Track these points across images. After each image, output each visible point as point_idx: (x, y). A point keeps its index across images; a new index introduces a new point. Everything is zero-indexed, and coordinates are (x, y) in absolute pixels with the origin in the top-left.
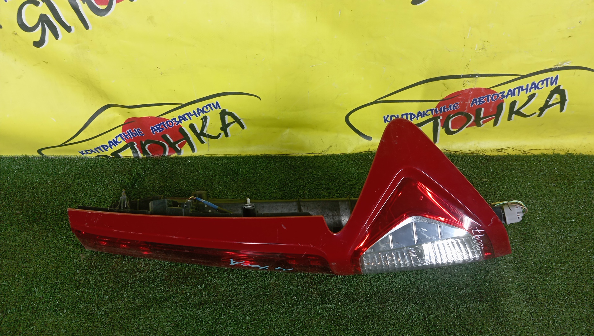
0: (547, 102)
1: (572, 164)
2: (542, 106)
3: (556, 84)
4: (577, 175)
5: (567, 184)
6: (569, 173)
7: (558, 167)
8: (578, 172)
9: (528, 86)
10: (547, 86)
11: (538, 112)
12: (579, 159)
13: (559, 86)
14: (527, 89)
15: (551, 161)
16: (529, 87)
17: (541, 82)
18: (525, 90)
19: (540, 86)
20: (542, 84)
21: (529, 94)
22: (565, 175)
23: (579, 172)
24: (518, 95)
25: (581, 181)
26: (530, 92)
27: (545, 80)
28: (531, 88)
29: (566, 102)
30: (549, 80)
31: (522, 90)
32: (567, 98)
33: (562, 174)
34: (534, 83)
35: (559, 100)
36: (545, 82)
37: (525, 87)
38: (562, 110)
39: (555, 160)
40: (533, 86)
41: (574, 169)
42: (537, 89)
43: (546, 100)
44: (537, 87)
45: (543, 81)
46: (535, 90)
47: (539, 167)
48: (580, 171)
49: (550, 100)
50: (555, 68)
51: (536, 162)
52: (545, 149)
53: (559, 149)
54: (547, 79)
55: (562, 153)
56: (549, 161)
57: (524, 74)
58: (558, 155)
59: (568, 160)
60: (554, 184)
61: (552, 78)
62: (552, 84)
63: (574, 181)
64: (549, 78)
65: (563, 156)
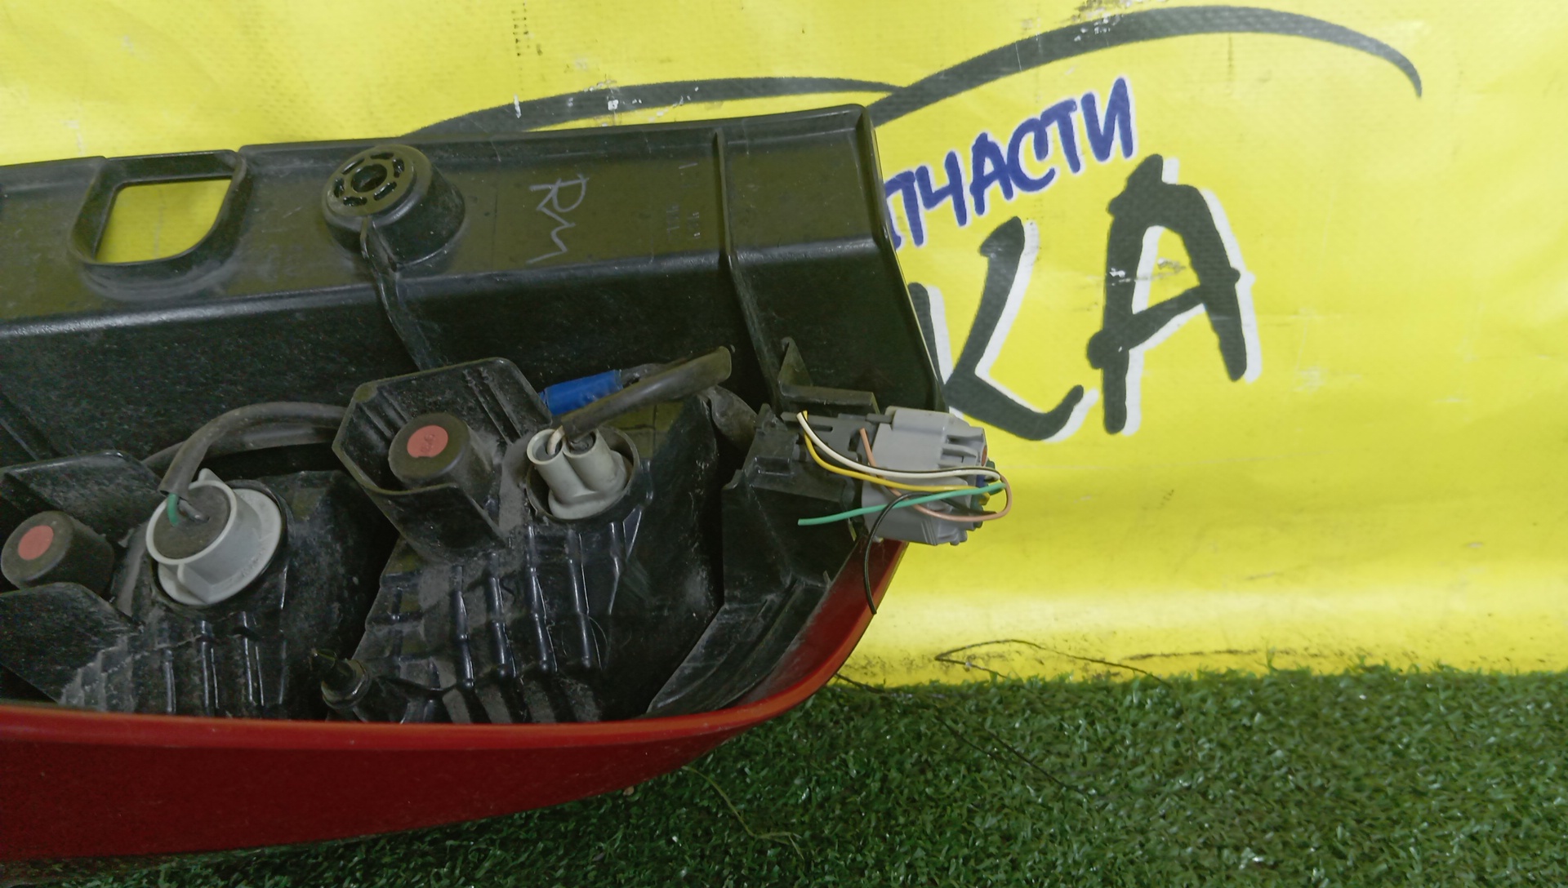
0: (1118, 294)
1: (1385, 723)
2: (1094, 323)
3: (1128, 149)
4: (1419, 794)
5: (1352, 854)
6: (1368, 782)
7: (1291, 743)
8: (1425, 774)
9: (952, 163)
10: (1075, 165)
11: (1093, 382)
12: (1430, 698)
13: (1153, 165)
14: (955, 188)
15: (1250, 709)
16: (967, 178)
17: (1029, 139)
18: (949, 201)
19: (1031, 166)
20: (1041, 149)
21: (982, 226)
22: (1338, 795)
23: (1438, 773)
24: (918, 238)
25: (1450, 827)
26: (980, 208)
27: (1048, 117)
28: (980, 184)
29: (1242, 289)
30: (1078, 118)
31: (932, 199)
32: (1235, 260)
33: (1323, 788)
34: (983, 147)
35: (1190, 280)
36: (1053, 131)
37: (939, 179)
38: (1235, 360)
39: (1276, 703)
40: (989, 167)
41: (1397, 753)
42: (1015, 189)
43: (1109, 279)
44: (1010, 175)
45: (1036, 127)
46: (1008, 193)
47: (1170, 747)
48: (1443, 767)
49: (1132, 272)
50: (1090, 25)
51: (1153, 717)
52: (1230, 652)
53: (1313, 651)
54: (1060, 114)
55: (1324, 668)
56: (1236, 711)
57: (906, 76)
58: (1300, 677)
59: (1359, 704)
60: (1260, 852)
61: (1089, 102)
62: (1102, 149)
63: (1398, 832)
64: (1068, 106)
65: (1328, 682)
